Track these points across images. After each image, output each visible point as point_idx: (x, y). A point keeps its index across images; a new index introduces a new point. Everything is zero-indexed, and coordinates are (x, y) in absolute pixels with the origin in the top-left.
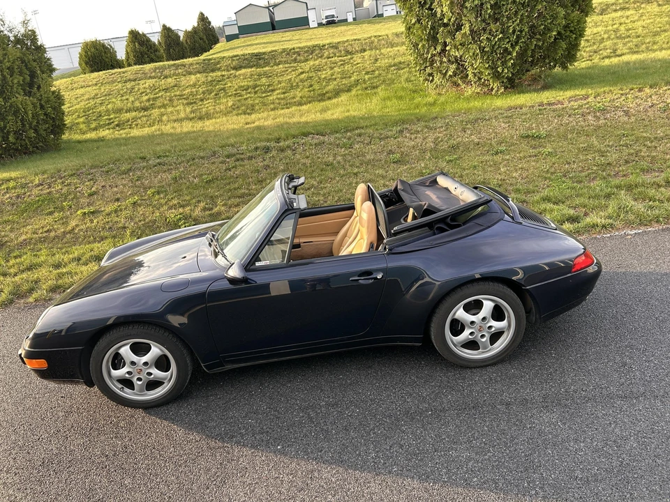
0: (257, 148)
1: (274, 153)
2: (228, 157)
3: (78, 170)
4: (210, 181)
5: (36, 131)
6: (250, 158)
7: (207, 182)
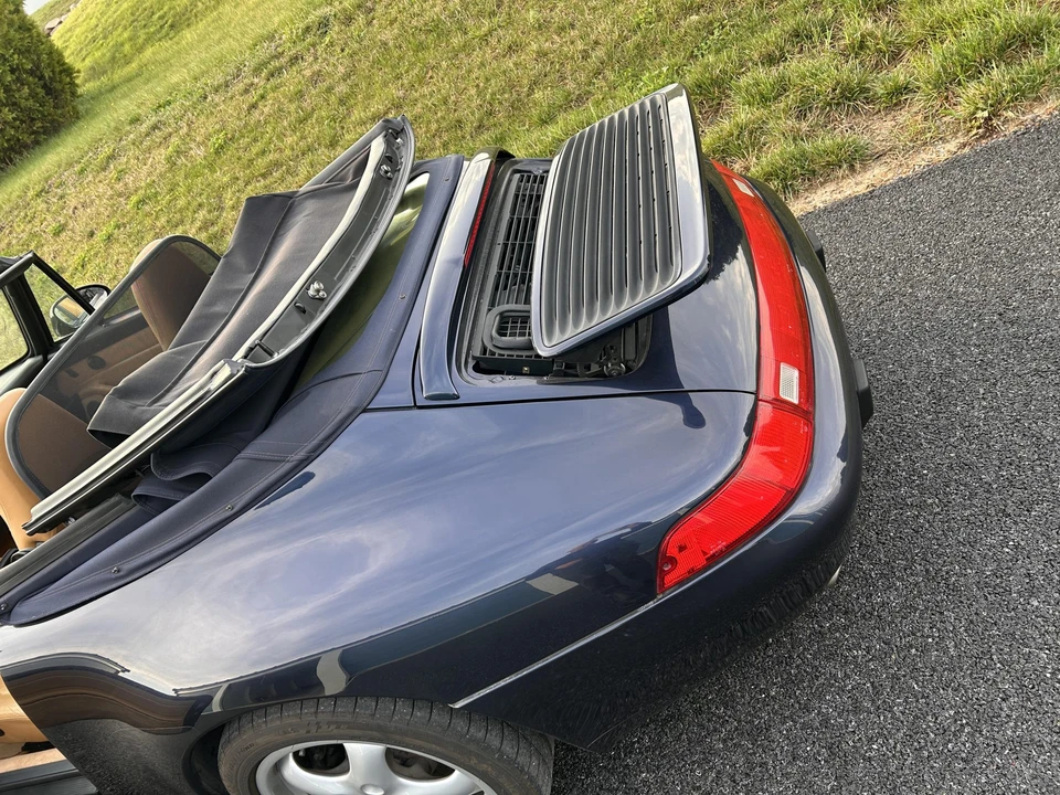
0: (307, 29)
1: (335, 30)
2: (257, 71)
3: (46, 180)
4: (222, 147)
5: (14, 105)
6: (295, 60)
7: (217, 152)
